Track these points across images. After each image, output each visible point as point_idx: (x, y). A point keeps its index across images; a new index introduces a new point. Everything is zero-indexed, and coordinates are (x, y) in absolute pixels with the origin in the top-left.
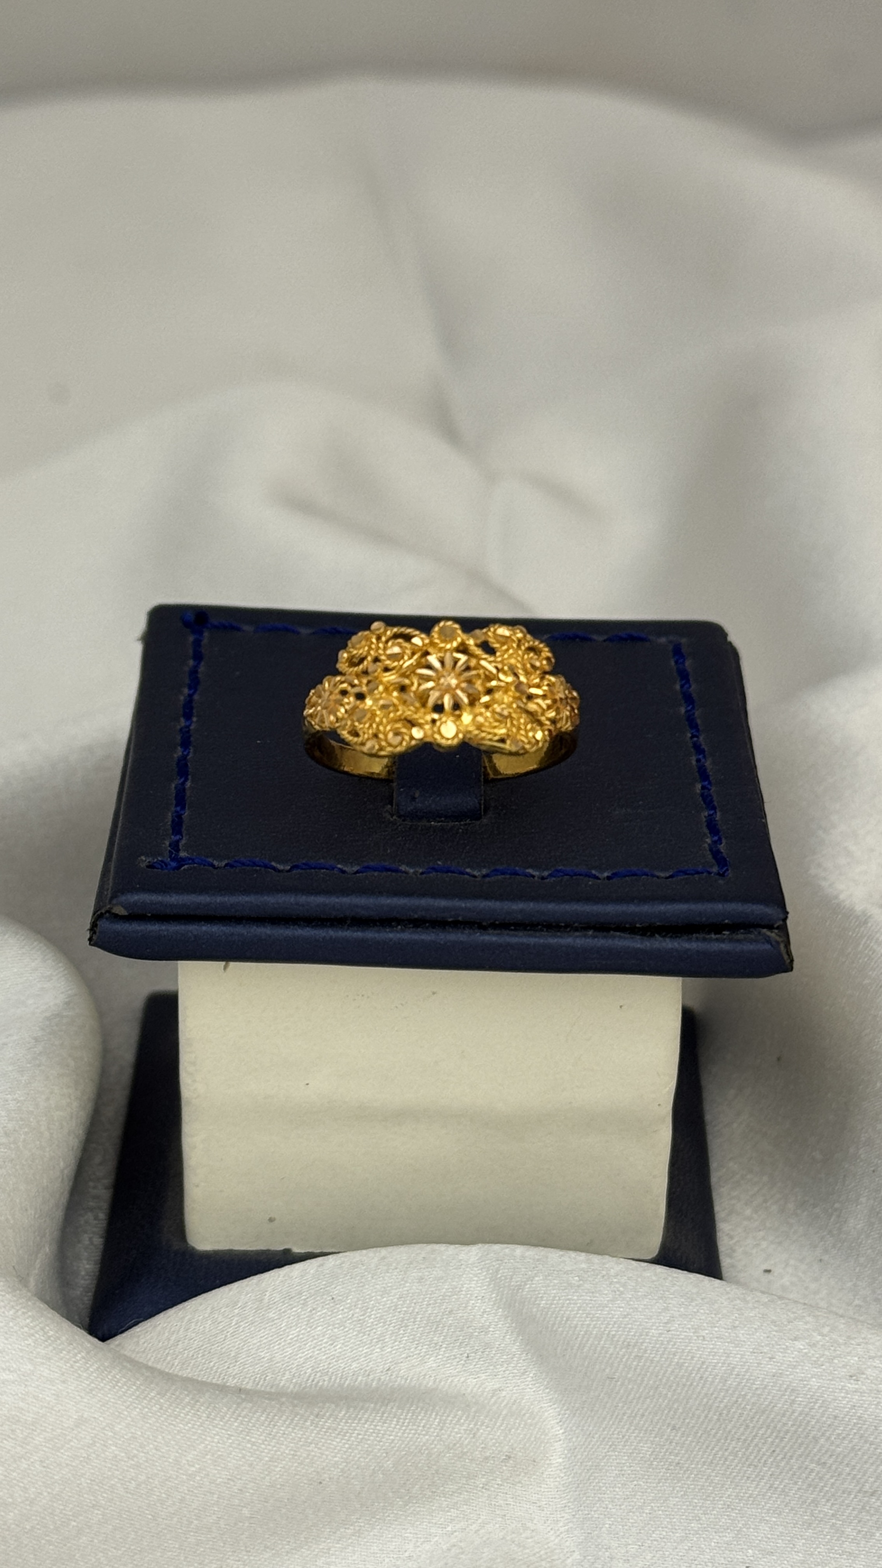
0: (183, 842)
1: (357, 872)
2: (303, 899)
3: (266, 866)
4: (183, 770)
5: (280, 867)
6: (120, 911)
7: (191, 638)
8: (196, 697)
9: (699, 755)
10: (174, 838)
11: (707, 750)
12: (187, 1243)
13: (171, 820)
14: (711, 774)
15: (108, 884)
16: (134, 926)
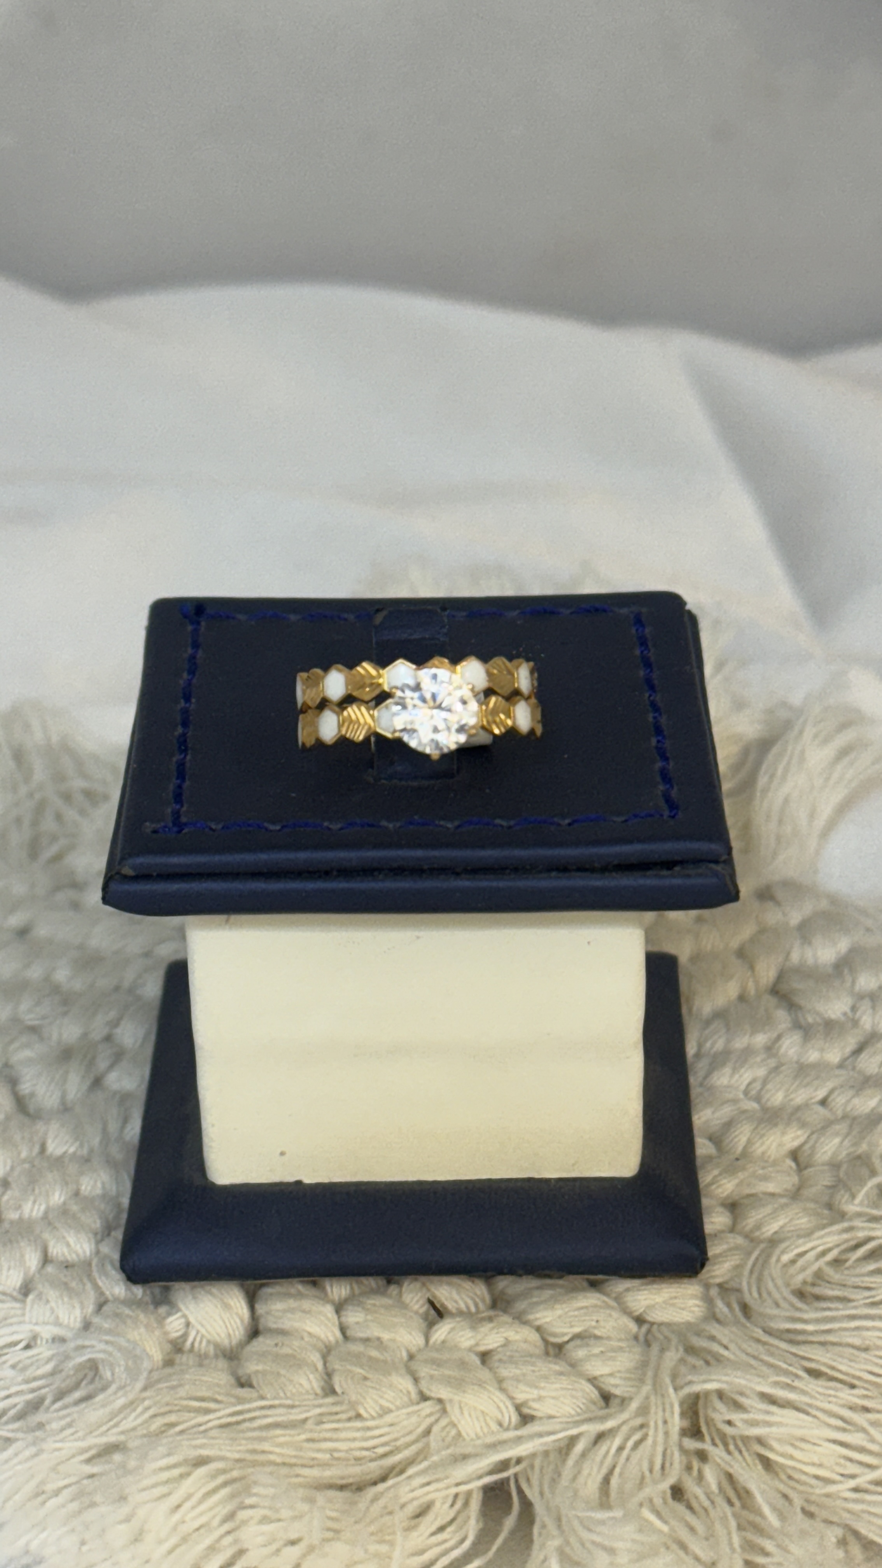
0: (184, 809)
1: (341, 829)
2: (291, 856)
3: (259, 827)
4: (183, 744)
5: (272, 827)
6: (127, 871)
7: (190, 628)
8: (195, 681)
9: (655, 712)
10: (176, 807)
11: (662, 707)
12: (207, 1179)
13: (172, 790)
14: (665, 729)
15: (118, 848)
16: (142, 886)
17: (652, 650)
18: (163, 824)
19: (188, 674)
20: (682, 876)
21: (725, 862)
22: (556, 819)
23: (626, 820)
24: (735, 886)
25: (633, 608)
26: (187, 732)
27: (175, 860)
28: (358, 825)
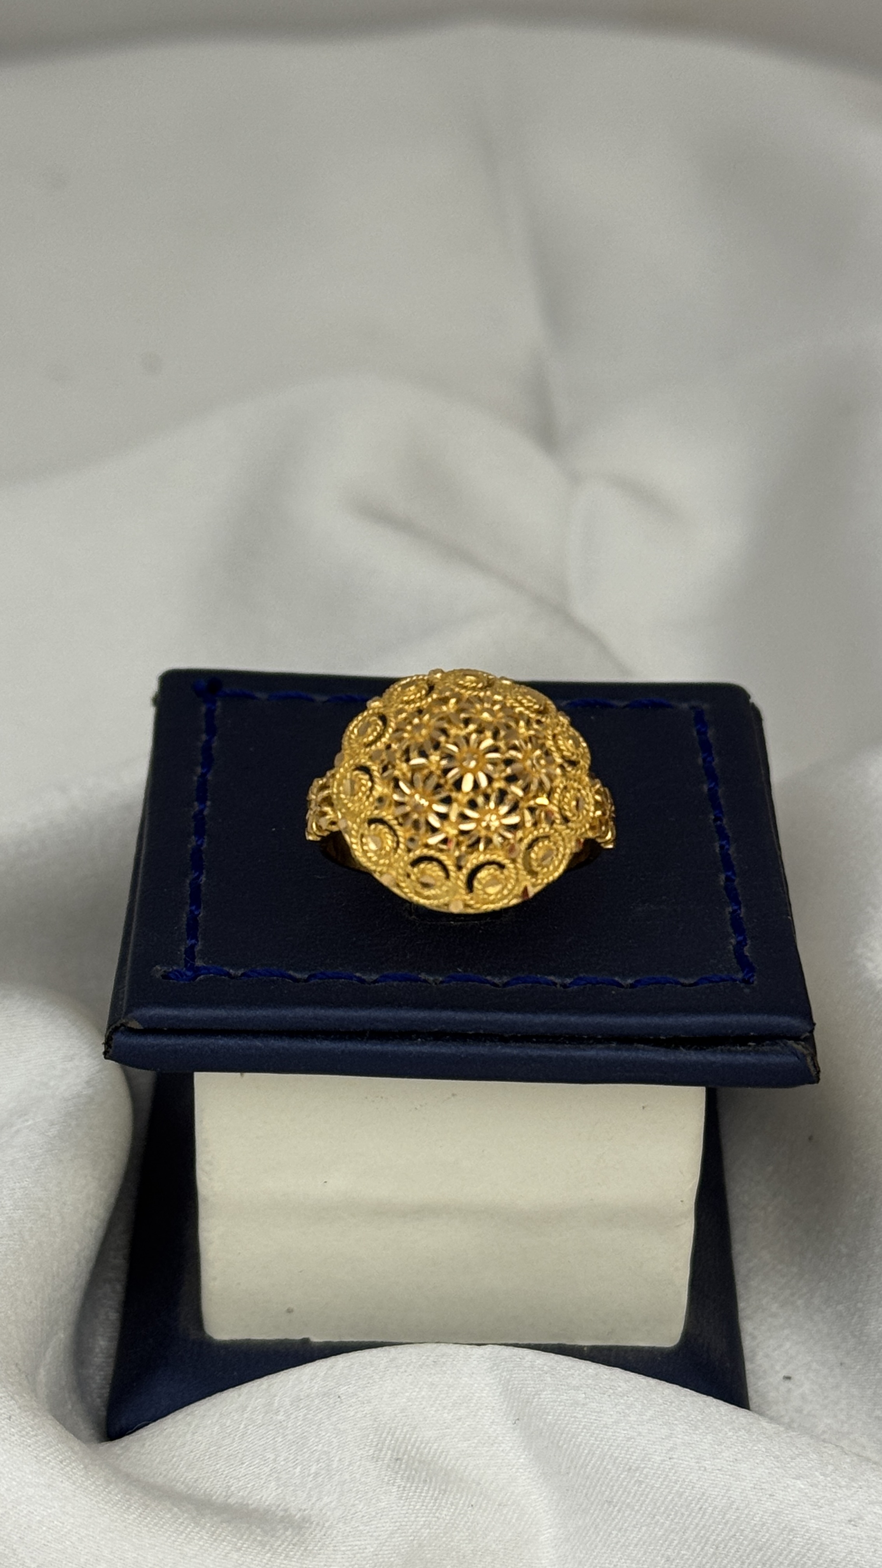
0: (199, 947)
1: (375, 982)
2: (322, 1012)
3: (284, 977)
4: (197, 861)
5: (298, 976)
6: (135, 1025)
7: (204, 709)
8: (210, 777)
9: (723, 840)
10: (189, 942)
11: (730, 835)
12: (204, 1333)
13: (186, 922)
14: (735, 863)
15: (123, 993)
16: (150, 1040)
17: (717, 760)
18: (175, 968)
19: (203, 768)
20: (757, 1052)
21: (805, 1040)
22: (616, 979)
23: (695, 984)
24: (816, 1066)
25: (694, 703)
26: (201, 845)
27: (191, 1013)
28: (395, 978)
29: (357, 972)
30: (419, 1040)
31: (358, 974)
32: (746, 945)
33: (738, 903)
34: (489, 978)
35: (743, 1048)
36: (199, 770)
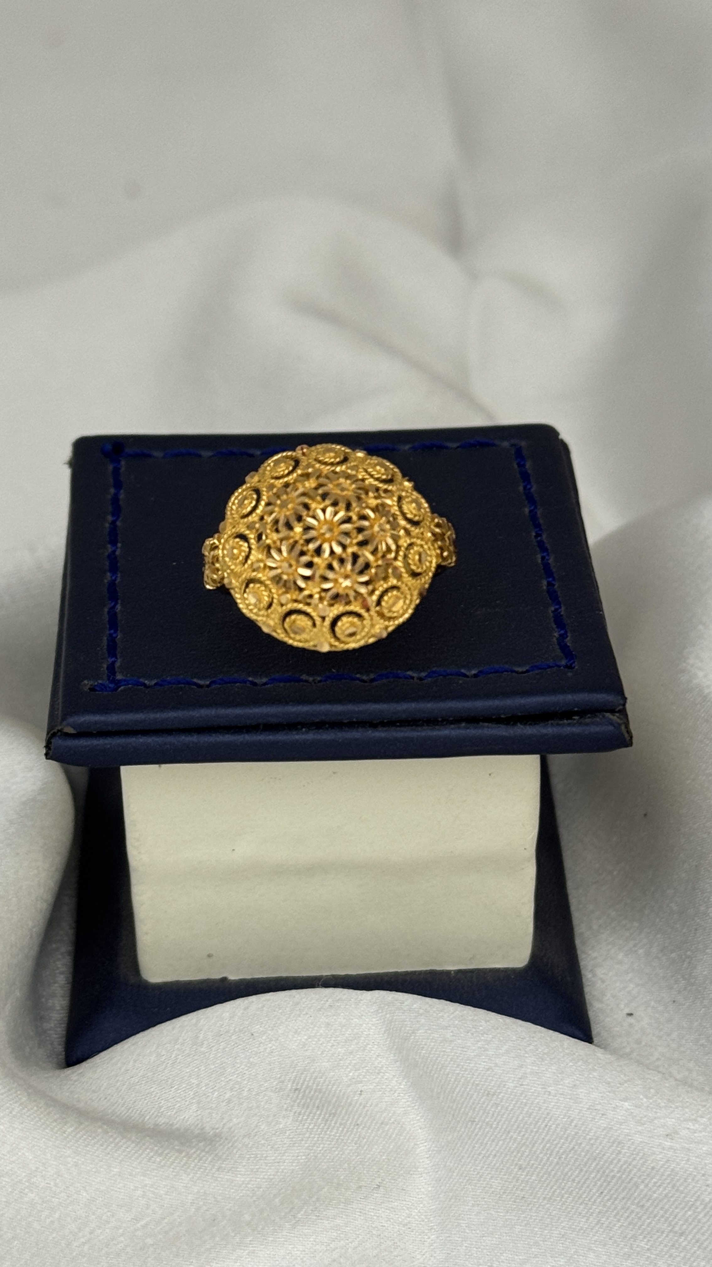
0: (118, 663)
1: (266, 684)
2: (222, 711)
3: (188, 683)
5: (201, 682)
6: (70, 730)
7: (111, 467)
8: (119, 524)
10: (111, 660)
11: (549, 547)
12: (141, 977)
13: (106, 644)
14: (554, 570)
15: (58, 704)
16: (83, 742)
17: (534, 487)
18: (100, 682)
19: (113, 515)
20: (580, 724)
21: (619, 711)
22: (463, 671)
23: (527, 671)
24: (629, 732)
25: (513, 441)
26: (116, 579)
28: (281, 680)
29: (249, 676)
30: (304, 729)
31: (250, 679)
32: (567, 637)
33: (559, 603)
34: (358, 676)
35: (569, 721)
36: (110, 518)
